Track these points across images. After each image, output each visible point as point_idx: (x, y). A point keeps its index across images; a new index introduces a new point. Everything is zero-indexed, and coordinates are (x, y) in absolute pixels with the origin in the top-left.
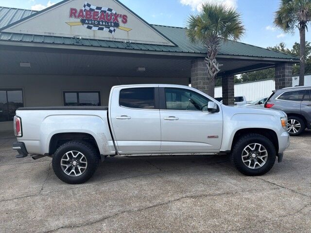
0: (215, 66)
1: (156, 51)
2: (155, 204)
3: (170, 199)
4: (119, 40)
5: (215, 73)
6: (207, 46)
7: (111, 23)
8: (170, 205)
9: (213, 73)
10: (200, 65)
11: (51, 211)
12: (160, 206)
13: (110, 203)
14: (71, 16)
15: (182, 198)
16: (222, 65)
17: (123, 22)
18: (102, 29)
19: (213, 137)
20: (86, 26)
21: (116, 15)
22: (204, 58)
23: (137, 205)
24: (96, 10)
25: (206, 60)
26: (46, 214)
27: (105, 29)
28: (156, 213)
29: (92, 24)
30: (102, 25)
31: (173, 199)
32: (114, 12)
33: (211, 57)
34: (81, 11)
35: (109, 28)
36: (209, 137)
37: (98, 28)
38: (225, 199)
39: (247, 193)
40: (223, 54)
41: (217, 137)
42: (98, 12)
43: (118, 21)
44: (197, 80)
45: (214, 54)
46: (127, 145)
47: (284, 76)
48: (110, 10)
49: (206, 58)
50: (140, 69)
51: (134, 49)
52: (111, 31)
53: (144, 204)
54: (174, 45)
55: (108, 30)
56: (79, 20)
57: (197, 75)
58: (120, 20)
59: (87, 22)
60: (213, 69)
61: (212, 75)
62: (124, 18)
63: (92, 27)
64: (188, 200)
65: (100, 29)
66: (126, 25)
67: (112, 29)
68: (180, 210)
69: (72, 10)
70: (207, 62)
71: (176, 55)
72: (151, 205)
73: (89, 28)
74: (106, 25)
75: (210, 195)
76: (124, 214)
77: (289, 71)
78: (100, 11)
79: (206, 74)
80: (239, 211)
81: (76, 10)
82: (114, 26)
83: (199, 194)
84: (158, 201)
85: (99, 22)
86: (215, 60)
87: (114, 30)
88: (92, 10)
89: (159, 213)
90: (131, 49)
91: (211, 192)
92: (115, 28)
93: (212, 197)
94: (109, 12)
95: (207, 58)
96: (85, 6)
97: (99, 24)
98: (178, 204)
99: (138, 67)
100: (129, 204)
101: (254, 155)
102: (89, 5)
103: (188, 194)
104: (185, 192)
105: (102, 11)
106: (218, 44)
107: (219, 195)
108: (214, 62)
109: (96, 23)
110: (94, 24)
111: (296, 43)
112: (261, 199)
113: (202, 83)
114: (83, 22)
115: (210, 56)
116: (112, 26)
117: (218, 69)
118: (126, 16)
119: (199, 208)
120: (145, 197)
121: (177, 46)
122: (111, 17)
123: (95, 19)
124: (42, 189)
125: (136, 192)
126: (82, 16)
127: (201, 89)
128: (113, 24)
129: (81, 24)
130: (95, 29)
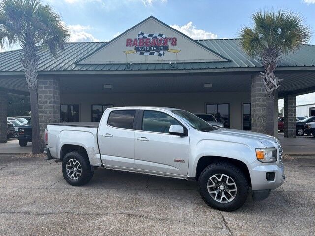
0: (272, 81)
4: (168, 62)
5: (272, 90)
6: (262, 59)
7: (161, 47)
9: (271, 88)
10: (259, 80)
14: (127, 45)
16: (283, 79)
17: (172, 44)
18: (153, 53)
19: (179, 161)
20: (139, 52)
21: (166, 39)
24: (148, 38)
25: (262, 75)
27: (155, 53)
30: (153, 50)
32: (164, 36)
33: (268, 71)
34: (136, 40)
35: (159, 52)
36: (175, 161)
37: (149, 53)
40: (288, 66)
41: (183, 162)
42: (149, 39)
43: (167, 44)
44: (256, 96)
45: (272, 68)
46: (112, 160)
48: (161, 35)
49: (261, 73)
52: (160, 55)
54: (227, 61)
55: (158, 53)
56: (133, 48)
57: (255, 91)
58: (169, 43)
59: (140, 49)
60: (270, 85)
61: (269, 91)
62: (173, 41)
63: (144, 53)
65: (151, 54)
66: (175, 47)
67: (162, 52)
69: (128, 40)
73: (142, 54)
74: (156, 50)
78: (151, 38)
81: (131, 40)
82: (163, 50)
85: (150, 48)
86: (272, 74)
87: (164, 53)
88: (145, 38)
92: (165, 51)
94: (160, 38)
96: (139, 36)
97: (150, 50)
99: (204, 83)
101: (222, 187)
102: (142, 34)
105: (153, 38)
106: (276, 56)
108: (271, 77)
109: (148, 48)
110: (146, 50)
113: (261, 100)
114: (137, 49)
117: (275, 84)
118: (176, 39)
121: (230, 61)
122: (161, 42)
123: (147, 46)
126: (136, 44)
127: (260, 106)
128: (163, 48)
129: (134, 51)
130: (147, 54)
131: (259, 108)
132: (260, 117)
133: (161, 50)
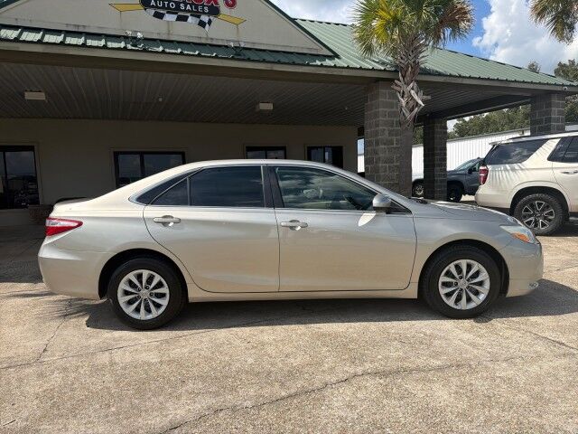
0: (416, 97)
1: (294, 64)
2: (293, 391)
3: (328, 378)
4: (220, 43)
5: (414, 112)
7: (203, 6)
8: (328, 392)
9: (411, 110)
10: (383, 95)
11: (54, 405)
12: (303, 397)
13: (190, 386)
15: (355, 375)
17: (227, 4)
20: (153, 11)
22: (392, 80)
23: (252, 392)
25: (396, 85)
26: (39, 413)
27: (190, 19)
28: (295, 414)
29: (163, 7)
30: (185, 10)
31: (334, 379)
33: (408, 79)
35: (199, 17)
37: (175, 16)
38: (454, 380)
39: (504, 365)
40: (429, 74)
43: (216, 3)
44: (377, 125)
45: (413, 73)
47: (549, 120)
49: (396, 81)
50: (263, 106)
51: (249, 60)
52: (202, 24)
53: (267, 391)
54: (330, 54)
55: (197, 20)
57: (376, 115)
59: (153, 3)
60: (411, 103)
61: (407, 115)
63: (163, 15)
64: (371, 383)
65: (180, 19)
66: (234, 12)
67: (205, 18)
68: (350, 407)
70: (398, 88)
71: (335, 73)
72: (283, 394)
73: (159, 16)
74: (192, 11)
75: (418, 370)
76: (221, 415)
77: (559, 111)
79: (394, 114)
80: (494, 413)
82: (209, 14)
83: (394, 365)
84: (300, 384)
85: (178, 4)
86: (415, 85)
87: (210, 22)
89: (302, 415)
90: (243, 60)
91: (420, 362)
92: (212, 18)
93: (423, 374)
95: (399, 80)
97: (178, 8)
98: (347, 391)
99: (258, 103)
100: (233, 389)
103: (368, 366)
104: (362, 362)
106: (420, 52)
107: (440, 369)
108: (413, 89)
109: (173, 5)
110: (169, 7)
111: (560, 64)
112: (538, 380)
113: (387, 133)
114: (145, 3)
115: (404, 77)
116: (205, 14)
117: (420, 102)
119: (396, 402)
120: (269, 373)
121: (337, 56)
124: (45, 350)
125: (250, 361)
127: (385, 144)
128: (206, 10)
129: (140, 7)
130: (170, 18)
131: (383, 146)
132: (386, 162)
133: (204, 13)
